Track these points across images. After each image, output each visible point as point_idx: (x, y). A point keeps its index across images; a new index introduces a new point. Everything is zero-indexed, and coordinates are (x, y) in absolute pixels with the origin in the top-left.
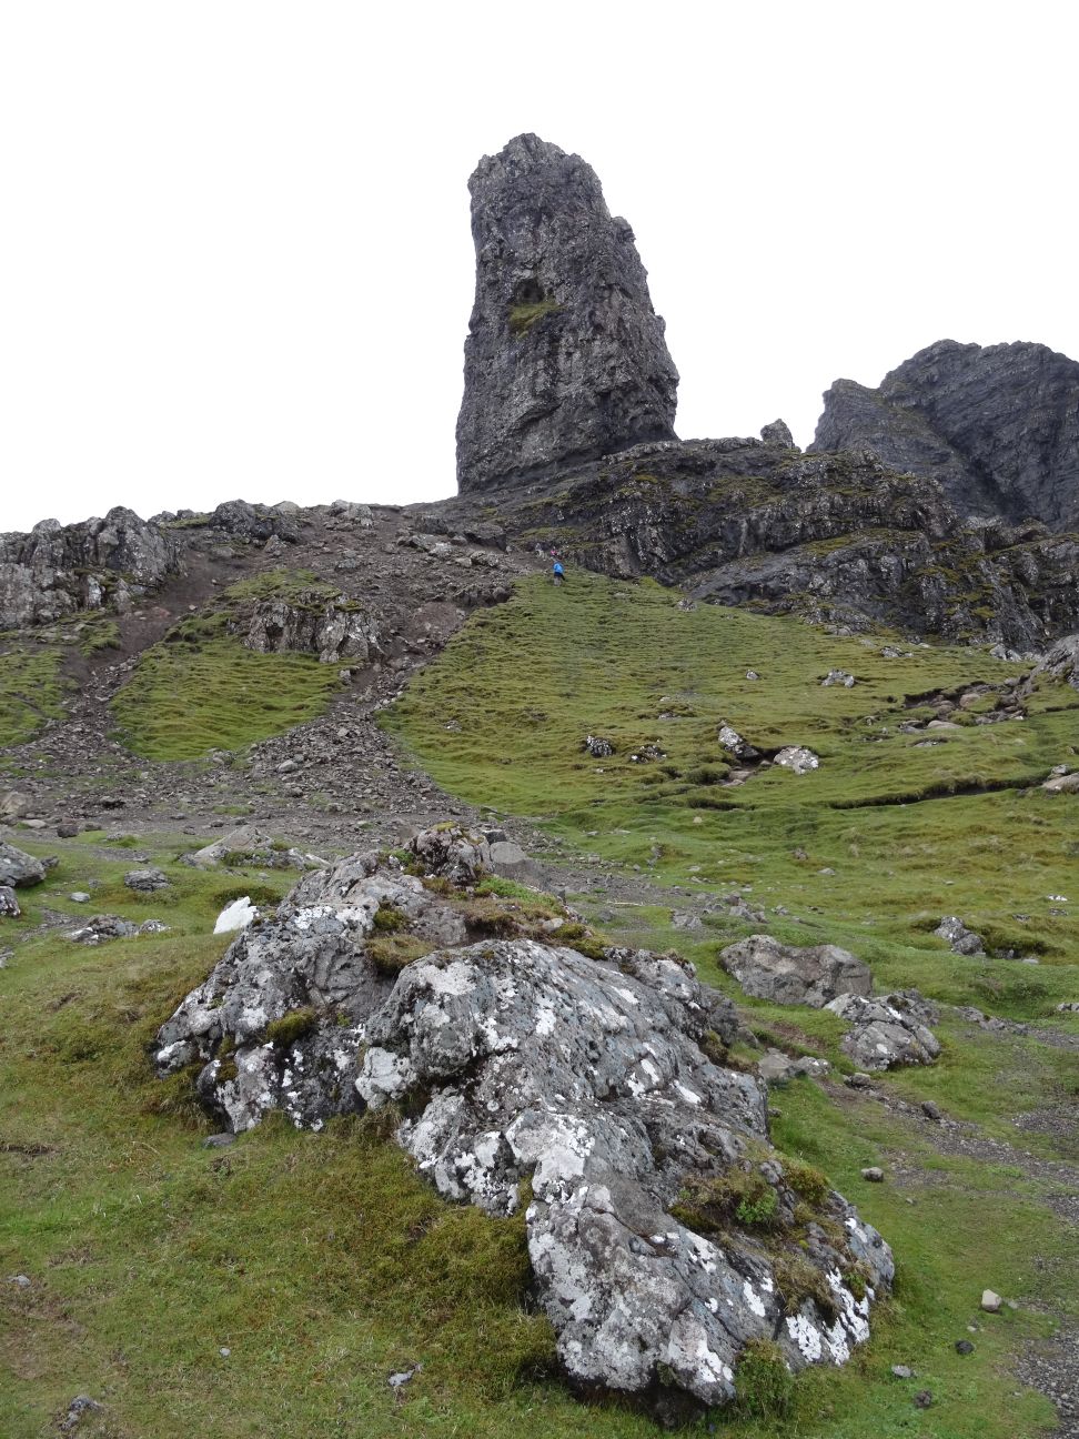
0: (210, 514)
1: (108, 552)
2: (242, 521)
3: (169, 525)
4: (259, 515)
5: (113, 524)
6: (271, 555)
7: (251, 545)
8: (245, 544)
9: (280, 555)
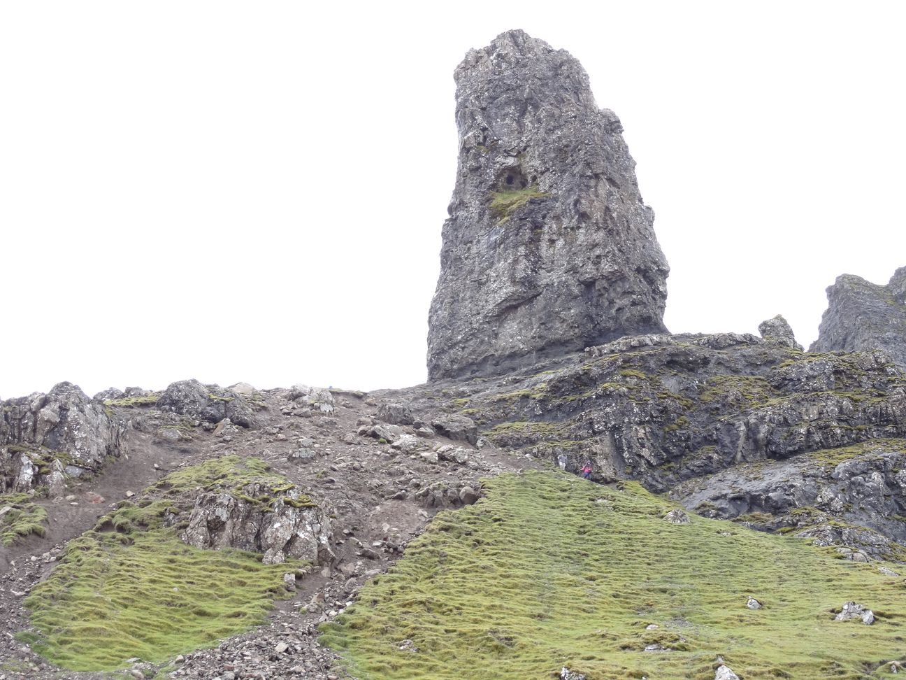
0: (160, 392)
1: (46, 429)
2: (194, 402)
3: (115, 402)
4: (213, 397)
5: (56, 401)
6: (221, 439)
7: (200, 428)
8: (194, 426)
9: (230, 441)
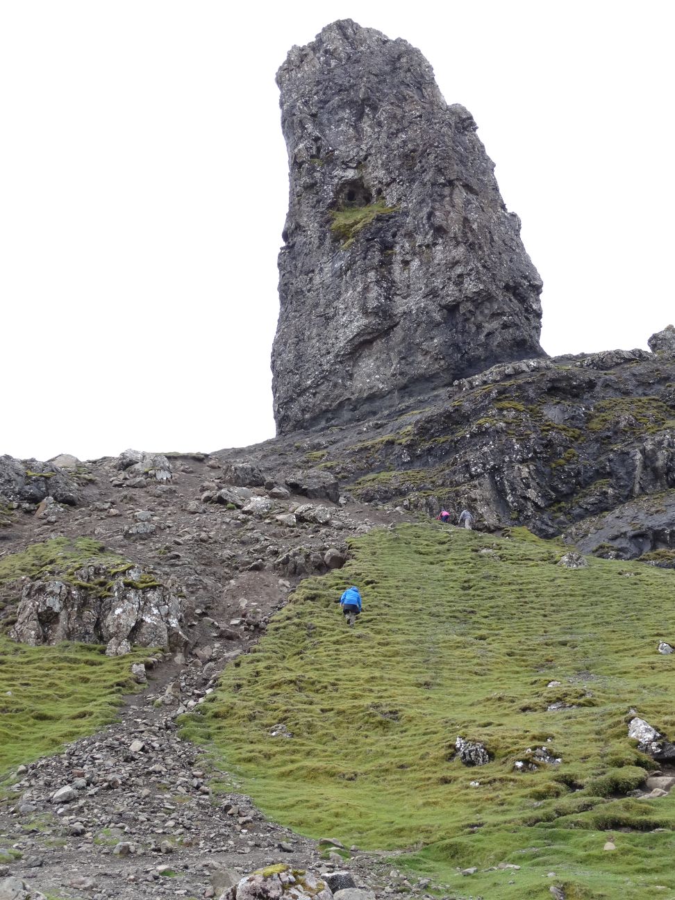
2: (9, 481)
4: (30, 473)
6: (45, 521)
7: (20, 511)
8: (12, 509)
9: (56, 522)
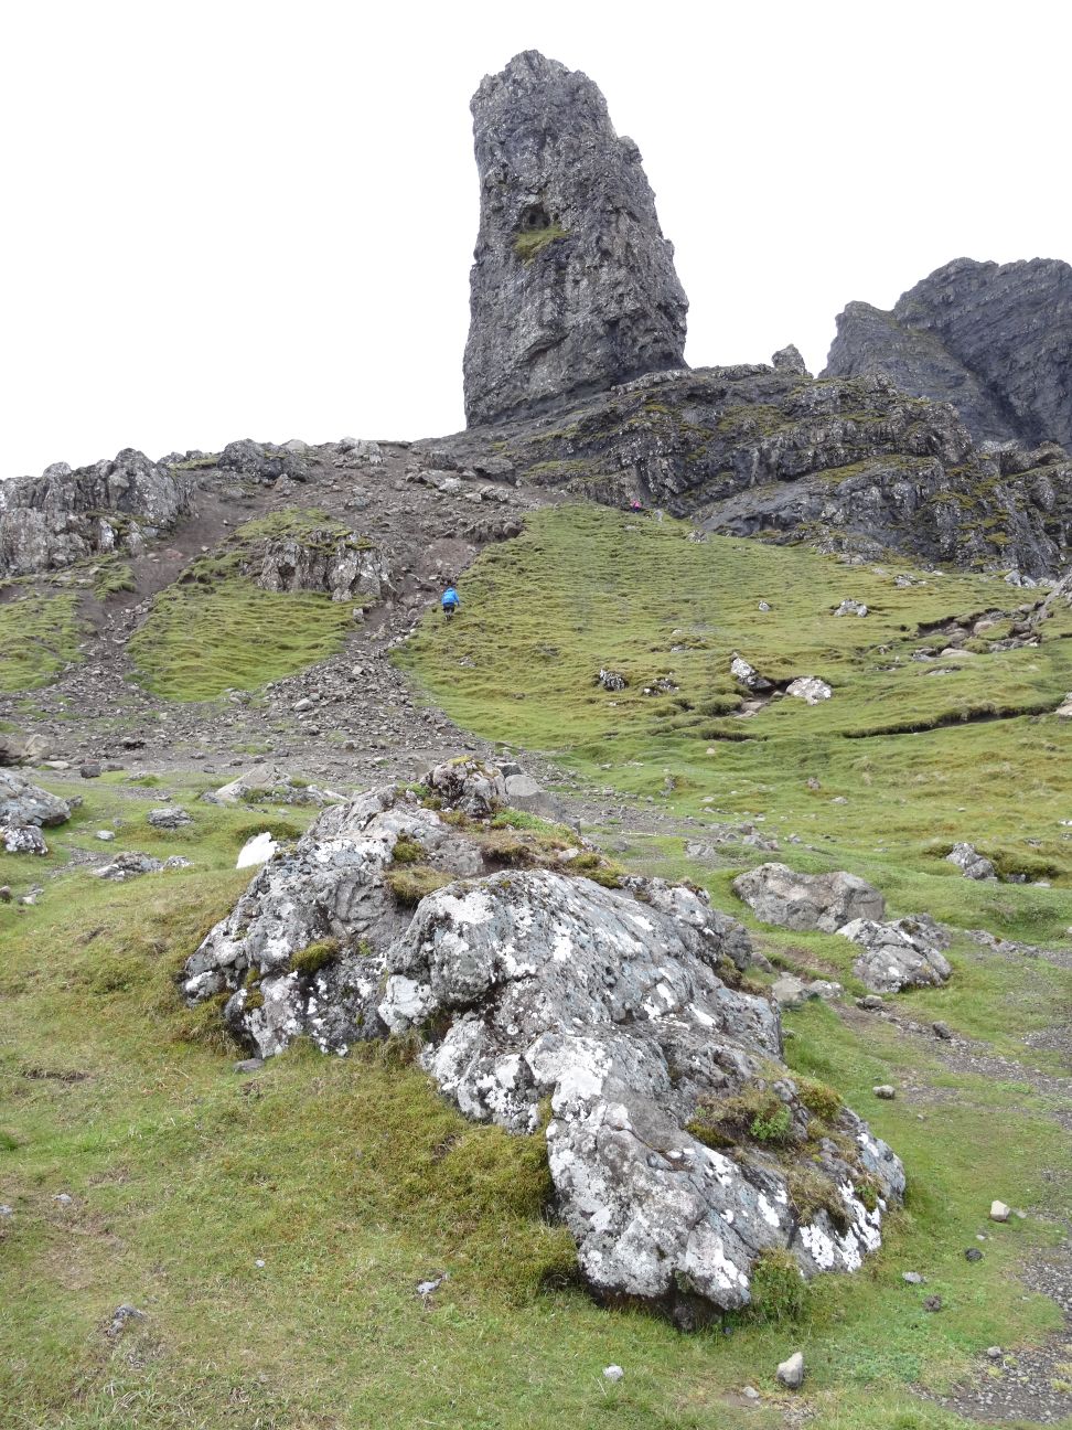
0: (218, 454)
1: (118, 494)
2: (252, 461)
3: (178, 465)
4: (269, 455)
5: (123, 467)
6: (281, 494)
7: (261, 485)
8: (255, 483)
9: (290, 494)
